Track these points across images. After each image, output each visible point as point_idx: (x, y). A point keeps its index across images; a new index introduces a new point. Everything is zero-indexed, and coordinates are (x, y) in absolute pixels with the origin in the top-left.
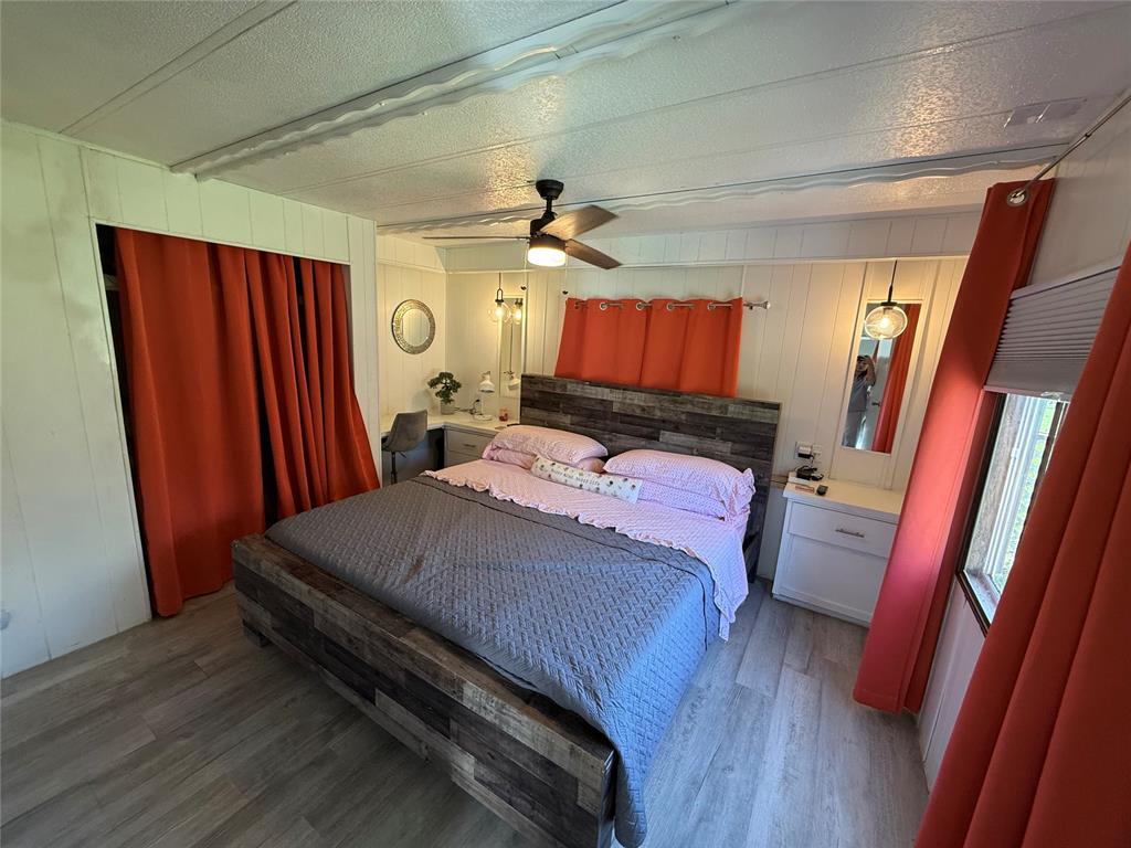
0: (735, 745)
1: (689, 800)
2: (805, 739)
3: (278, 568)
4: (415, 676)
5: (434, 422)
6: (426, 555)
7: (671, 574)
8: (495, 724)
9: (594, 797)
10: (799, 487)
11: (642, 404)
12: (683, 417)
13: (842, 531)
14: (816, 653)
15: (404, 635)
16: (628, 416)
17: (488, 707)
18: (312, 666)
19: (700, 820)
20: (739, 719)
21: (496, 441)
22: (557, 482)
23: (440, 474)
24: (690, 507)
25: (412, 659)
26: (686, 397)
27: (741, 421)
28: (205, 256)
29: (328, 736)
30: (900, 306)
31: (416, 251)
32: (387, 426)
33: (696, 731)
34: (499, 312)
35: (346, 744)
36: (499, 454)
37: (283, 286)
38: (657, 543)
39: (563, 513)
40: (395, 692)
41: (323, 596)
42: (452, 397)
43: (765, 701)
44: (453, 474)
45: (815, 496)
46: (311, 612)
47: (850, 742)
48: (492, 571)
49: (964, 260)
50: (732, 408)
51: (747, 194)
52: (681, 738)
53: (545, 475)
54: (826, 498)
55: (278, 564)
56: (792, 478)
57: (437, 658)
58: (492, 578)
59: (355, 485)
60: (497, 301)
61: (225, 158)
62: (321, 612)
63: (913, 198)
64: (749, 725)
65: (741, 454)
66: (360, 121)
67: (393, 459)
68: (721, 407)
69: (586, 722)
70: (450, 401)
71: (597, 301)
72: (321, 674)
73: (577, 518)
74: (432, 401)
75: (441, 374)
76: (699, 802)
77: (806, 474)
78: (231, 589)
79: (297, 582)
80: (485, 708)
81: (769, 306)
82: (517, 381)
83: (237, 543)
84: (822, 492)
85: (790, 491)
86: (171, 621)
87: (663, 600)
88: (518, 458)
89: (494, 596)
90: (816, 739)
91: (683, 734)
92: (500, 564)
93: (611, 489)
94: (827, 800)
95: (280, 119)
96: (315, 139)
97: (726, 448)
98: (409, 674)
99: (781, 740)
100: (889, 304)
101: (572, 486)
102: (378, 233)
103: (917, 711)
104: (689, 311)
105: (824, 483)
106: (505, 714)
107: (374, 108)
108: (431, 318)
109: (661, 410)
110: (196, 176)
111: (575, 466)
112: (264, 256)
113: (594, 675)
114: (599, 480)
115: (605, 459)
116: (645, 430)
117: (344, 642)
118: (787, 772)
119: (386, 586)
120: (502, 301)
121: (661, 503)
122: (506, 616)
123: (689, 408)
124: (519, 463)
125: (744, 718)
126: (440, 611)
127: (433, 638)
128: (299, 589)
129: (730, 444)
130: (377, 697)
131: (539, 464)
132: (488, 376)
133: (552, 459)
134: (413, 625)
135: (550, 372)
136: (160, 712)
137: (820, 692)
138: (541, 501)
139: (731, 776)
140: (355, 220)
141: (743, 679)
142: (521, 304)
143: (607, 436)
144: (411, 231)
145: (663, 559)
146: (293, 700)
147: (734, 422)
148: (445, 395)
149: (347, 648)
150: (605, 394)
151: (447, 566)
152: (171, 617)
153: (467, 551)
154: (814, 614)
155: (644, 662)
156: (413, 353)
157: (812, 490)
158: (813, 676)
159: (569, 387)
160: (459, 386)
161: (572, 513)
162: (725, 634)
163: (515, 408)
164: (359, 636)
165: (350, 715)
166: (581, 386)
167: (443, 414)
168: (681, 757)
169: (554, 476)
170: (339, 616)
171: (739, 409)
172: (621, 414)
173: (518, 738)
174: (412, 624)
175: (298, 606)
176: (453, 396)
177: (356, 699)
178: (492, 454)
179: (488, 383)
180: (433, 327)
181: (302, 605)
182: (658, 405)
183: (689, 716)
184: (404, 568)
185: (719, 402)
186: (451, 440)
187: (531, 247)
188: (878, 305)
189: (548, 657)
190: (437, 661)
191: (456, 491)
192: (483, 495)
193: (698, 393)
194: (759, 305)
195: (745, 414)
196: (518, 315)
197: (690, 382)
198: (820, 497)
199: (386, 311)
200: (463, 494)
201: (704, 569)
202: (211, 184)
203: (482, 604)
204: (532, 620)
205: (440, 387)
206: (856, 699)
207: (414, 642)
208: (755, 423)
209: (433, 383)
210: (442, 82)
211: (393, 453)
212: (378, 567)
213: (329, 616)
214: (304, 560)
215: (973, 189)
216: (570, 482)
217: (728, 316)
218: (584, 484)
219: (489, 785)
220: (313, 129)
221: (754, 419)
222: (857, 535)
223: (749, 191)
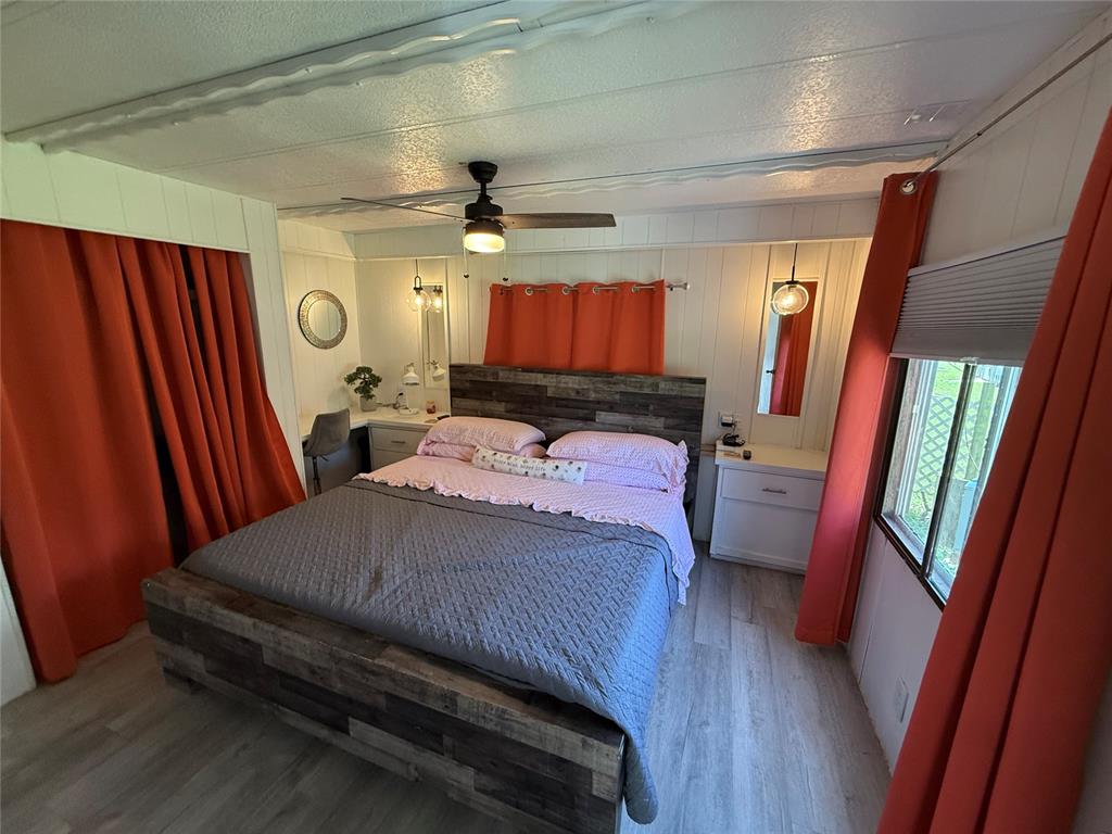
0: (706, 700)
1: (676, 761)
2: (762, 682)
3: (209, 604)
4: (397, 697)
5: (357, 421)
6: (384, 564)
7: (634, 551)
8: (496, 732)
9: (609, 783)
10: (727, 454)
11: (576, 386)
12: (617, 397)
13: (767, 490)
14: (756, 603)
15: (379, 656)
16: (564, 399)
17: (487, 715)
18: (265, 706)
19: (690, 778)
20: (704, 675)
21: (431, 436)
22: (501, 471)
23: (376, 476)
24: (635, 483)
25: (394, 680)
26: (618, 377)
27: (670, 397)
28: (64, 245)
29: (294, 778)
30: (802, 284)
31: (324, 237)
32: (307, 429)
33: (669, 693)
34: (419, 300)
35: (315, 782)
36: (434, 448)
37: (169, 279)
38: (613, 522)
39: (517, 503)
40: (374, 717)
41: (272, 628)
42: (373, 393)
43: (723, 654)
44: (390, 474)
45: (741, 460)
46: (259, 647)
47: (799, 678)
48: (459, 573)
49: (867, 243)
50: (662, 385)
51: (677, 180)
52: (657, 704)
53: (488, 466)
54: (751, 461)
55: (208, 599)
56: (720, 446)
57: (422, 674)
58: (462, 581)
59: (278, 499)
60: (415, 288)
61: (88, 126)
62: (271, 645)
63: (818, 186)
64: (714, 678)
65: (673, 428)
66: (275, 89)
67: (315, 464)
68: (652, 385)
69: (593, 713)
70: (371, 397)
71: (521, 287)
72: (276, 713)
73: (531, 506)
74: (349, 398)
75: (358, 369)
76: (685, 760)
77: (731, 441)
78: (143, 632)
79: (237, 617)
80: (484, 717)
81: (688, 287)
82: (443, 371)
83: (148, 582)
84: (747, 457)
85: (720, 459)
86: (63, 685)
87: (635, 578)
88: (456, 451)
89: (469, 599)
90: (772, 682)
91: (659, 700)
92: (467, 564)
93: (558, 474)
94: (791, 735)
95: (169, 82)
96: (217, 108)
97: (658, 423)
98: (390, 696)
99: (743, 686)
100: (792, 283)
101: (517, 474)
102: (280, 217)
103: (846, 640)
104: (617, 292)
105: (746, 448)
106: (507, 719)
107: (300, 74)
108: (341, 309)
109: (595, 391)
110: (42, 146)
111: (517, 453)
112: (141, 245)
113: (591, 664)
114: (545, 466)
115: (545, 444)
116: (581, 413)
117: (305, 675)
118: (753, 715)
119: (347, 605)
120: (421, 289)
121: (606, 482)
122: (488, 619)
123: (622, 388)
124: (456, 455)
125: (708, 674)
126: (415, 624)
127: (412, 653)
128: (242, 624)
129: (663, 419)
130: (350, 727)
131: (480, 455)
132: (412, 368)
133: (494, 450)
134: (385, 644)
135: (478, 359)
136: (72, 795)
137: (766, 637)
138: (490, 493)
139: (708, 730)
140: (250, 202)
141: (699, 639)
142: (440, 291)
143: (543, 421)
144: (317, 215)
145: (622, 537)
146: (245, 747)
147: (663, 399)
148: (365, 391)
149: (309, 680)
150: (539, 379)
151: (410, 574)
152: (64, 679)
153: (427, 555)
154: (748, 567)
155: (632, 641)
156: (326, 348)
157: (739, 456)
158: (757, 624)
159: (501, 374)
160: (380, 380)
161: (525, 501)
162: (683, 600)
163: (444, 399)
164: (323, 664)
165: (317, 748)
166: (513, 373)
167: (364, 411)
168: (661, 721)
169: (497, 465)
170: (299, 647)
171: (669, 385)
172: (557, 399)
173: (522, 741)
174: (384, 642)
175: (240, 643)
176: (375, 391)
177: (323, 733)
178: (427, 449)
179: (412, 375)
180: (344, 319)
181: (246, 641)
182: (591, 386)
183: (661, 682)
184: (363, 582)
185: (650, 380)
186: (375, 438)
187: (467, 232)
188: (783, 284)
189: (543, 654)
190: (422, 678)
191: (397, 492)
192: (429, 494)
193: (629, 373)
194: (680, 286)
195: (675, 390)
196: (438, 303)
197: (621, 362)
198: (746, 461)
199: (292, 303)
200: (406, 494)
201: (661, 541)
202: (65, 156)
203: (459, 609)
204: (515, 618)
205: (358, 383)
206: (797, 638)
207: (392, 661)
208: (685, 397)
209: (350, 379)
210: (386, 49)
211: (314, 458)
212: (333, 586)
213: (283, 649)
214: (240, 591)
215: (871, 178)
216: (514, 469)
217: (652, 297)
218: (529, 471)
219: (493, 794)
220: (216, 95)
221: (684, 395)
222: (780, 492)
223: (680, 177)
